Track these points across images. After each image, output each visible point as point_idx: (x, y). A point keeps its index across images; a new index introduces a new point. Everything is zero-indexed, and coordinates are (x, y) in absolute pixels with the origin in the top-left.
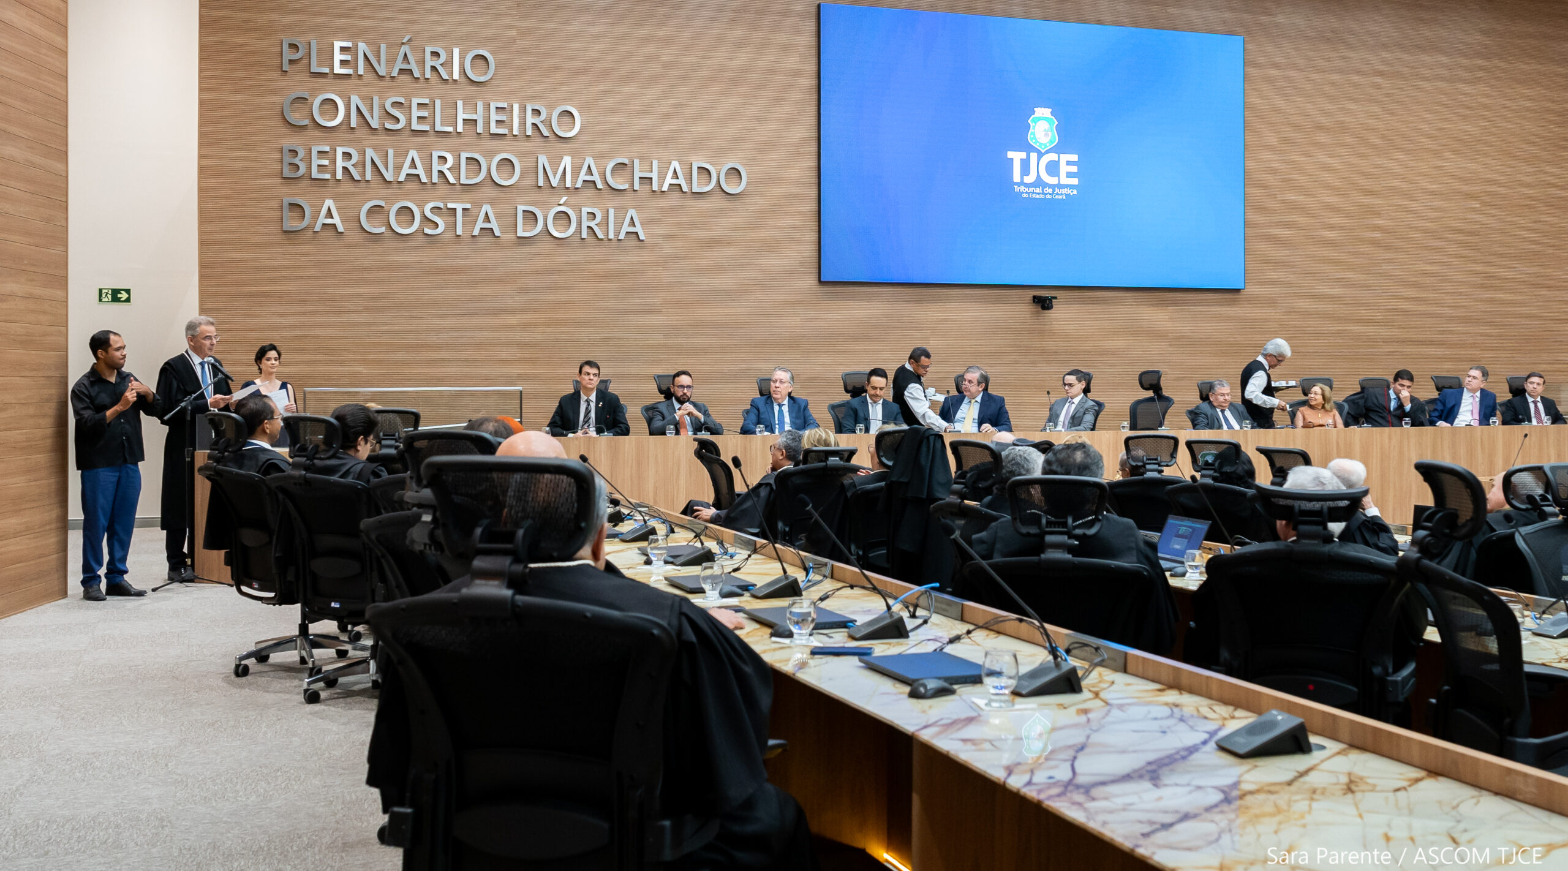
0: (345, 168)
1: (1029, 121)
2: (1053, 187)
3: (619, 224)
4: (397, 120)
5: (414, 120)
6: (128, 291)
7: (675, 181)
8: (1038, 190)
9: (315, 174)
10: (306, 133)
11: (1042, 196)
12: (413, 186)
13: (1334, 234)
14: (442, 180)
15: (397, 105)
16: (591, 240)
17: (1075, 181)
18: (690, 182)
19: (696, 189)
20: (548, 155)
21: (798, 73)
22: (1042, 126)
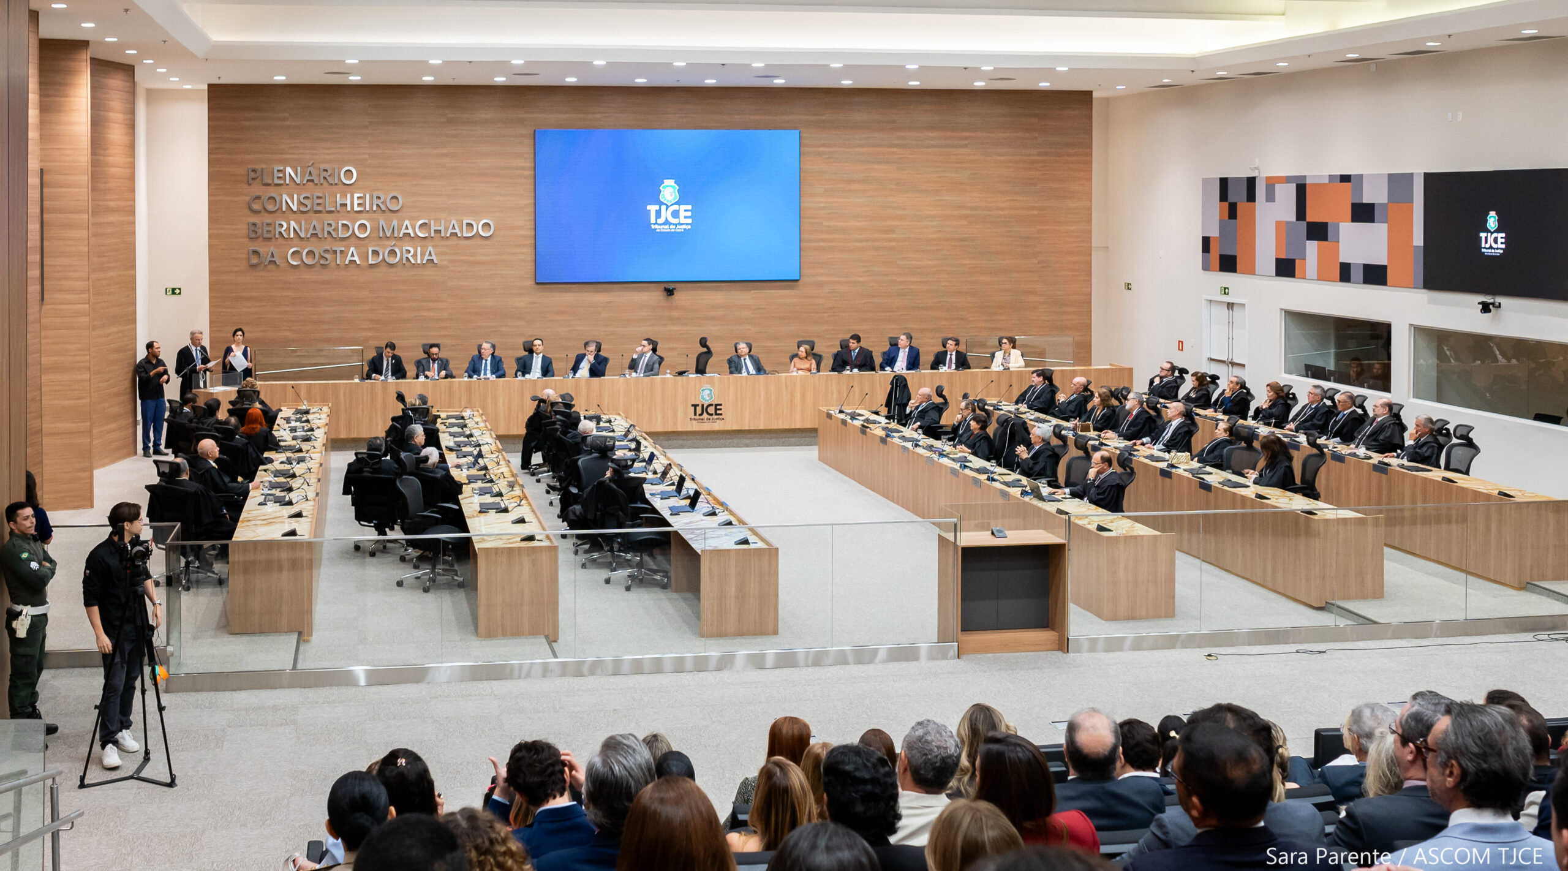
0: (280, 232)
1: (661, 188)
2: (676, 225)
3: (423, 255)
4: (306, 206)
5: (315, 205)
6: (180, 289)
7: (453, 231)
8: (667, 227)
9: (265, 236)
10: (261, 214)
11: (668, 230)
12: (314, 239)
13: (863, 244)
14: (329, 236)
16: (408, 264)
17: (690, 221)
18: (462, 231)
19: (465, 235)
20: (385, 220)
21: (524, 168)
22: (669, 190)
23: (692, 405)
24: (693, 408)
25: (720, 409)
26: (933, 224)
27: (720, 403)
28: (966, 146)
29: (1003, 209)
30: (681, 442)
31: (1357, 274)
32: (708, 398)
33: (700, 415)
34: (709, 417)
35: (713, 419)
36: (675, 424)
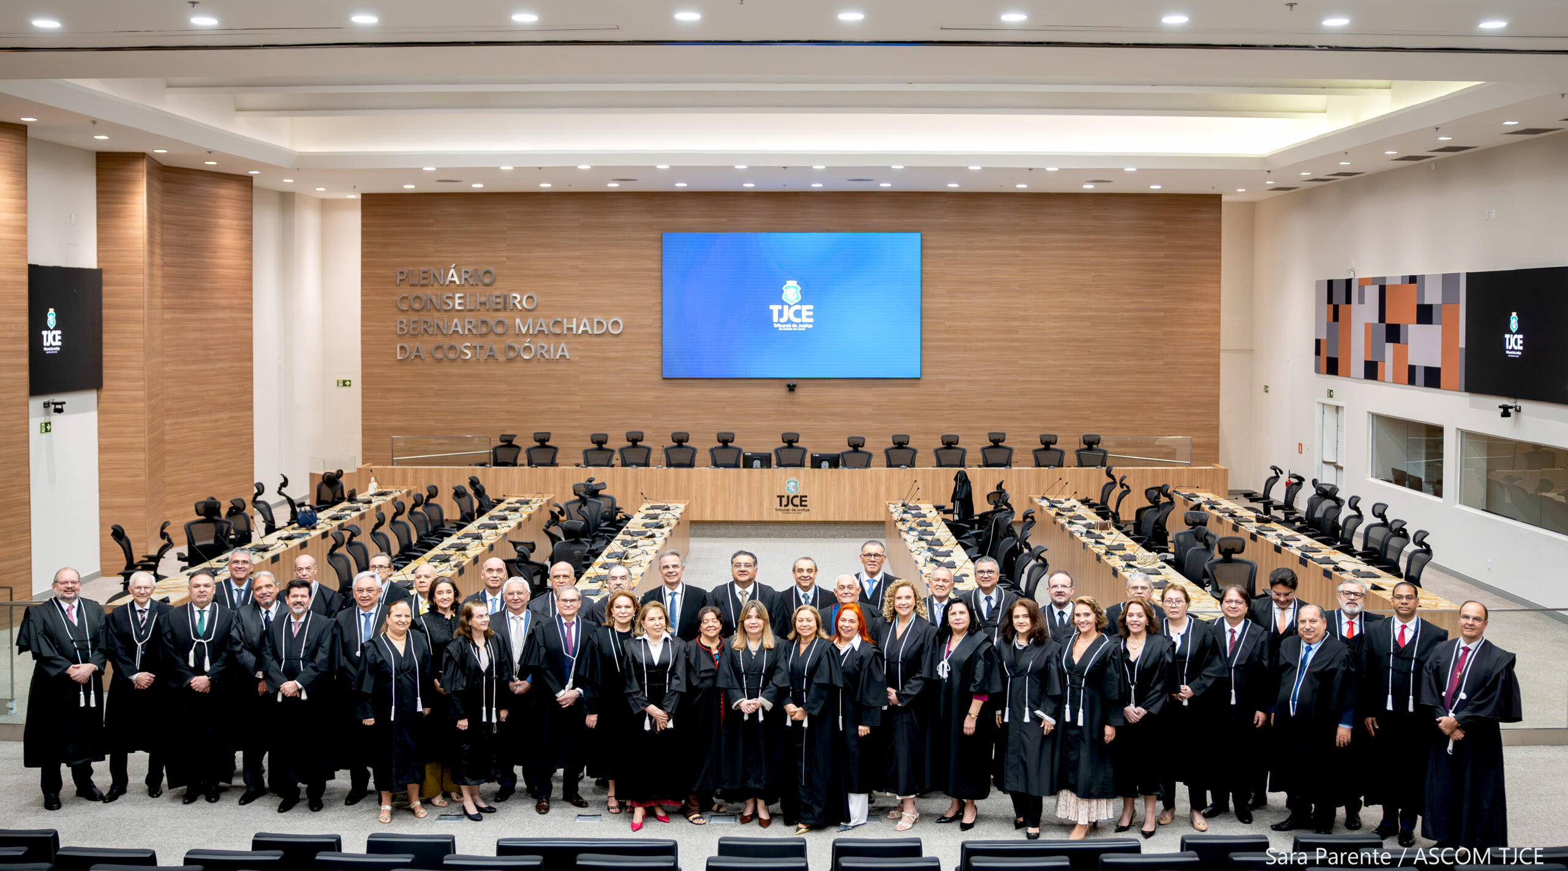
0: (425, 329)
1: (783, 288)
2: (798, 324)
3: (556, 351)
4: (449, 305)
5: (457, 305)
6: (350, 381)
7: (585, 329)
8: (789, 326)
9: (411, 332)
10: (410, 312)
11: (791, 329)
12: (458, 335)
13: (985, 344)
14: (472, 332)
15: (448, 298)
16: (542, 359)
17: (812, 320)
18: (592, 328)
19: (596, 332)
20: (521, 318)
21: (652, 270)
22: (791, 291)
23: (778, 496)
24: (779, 499)
25: (806, 501)
26: (1057, 324)
27: (805, 495)
28: (1089, 249)
29: (1128, 311)
30: (768, 531)
31: (1420, 376)
32: (793, 490)
33: (786, 506)
34: (794, 508)
35: (798, 510)
36: (761, 514)
